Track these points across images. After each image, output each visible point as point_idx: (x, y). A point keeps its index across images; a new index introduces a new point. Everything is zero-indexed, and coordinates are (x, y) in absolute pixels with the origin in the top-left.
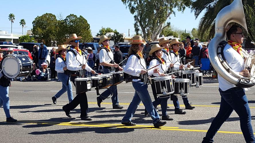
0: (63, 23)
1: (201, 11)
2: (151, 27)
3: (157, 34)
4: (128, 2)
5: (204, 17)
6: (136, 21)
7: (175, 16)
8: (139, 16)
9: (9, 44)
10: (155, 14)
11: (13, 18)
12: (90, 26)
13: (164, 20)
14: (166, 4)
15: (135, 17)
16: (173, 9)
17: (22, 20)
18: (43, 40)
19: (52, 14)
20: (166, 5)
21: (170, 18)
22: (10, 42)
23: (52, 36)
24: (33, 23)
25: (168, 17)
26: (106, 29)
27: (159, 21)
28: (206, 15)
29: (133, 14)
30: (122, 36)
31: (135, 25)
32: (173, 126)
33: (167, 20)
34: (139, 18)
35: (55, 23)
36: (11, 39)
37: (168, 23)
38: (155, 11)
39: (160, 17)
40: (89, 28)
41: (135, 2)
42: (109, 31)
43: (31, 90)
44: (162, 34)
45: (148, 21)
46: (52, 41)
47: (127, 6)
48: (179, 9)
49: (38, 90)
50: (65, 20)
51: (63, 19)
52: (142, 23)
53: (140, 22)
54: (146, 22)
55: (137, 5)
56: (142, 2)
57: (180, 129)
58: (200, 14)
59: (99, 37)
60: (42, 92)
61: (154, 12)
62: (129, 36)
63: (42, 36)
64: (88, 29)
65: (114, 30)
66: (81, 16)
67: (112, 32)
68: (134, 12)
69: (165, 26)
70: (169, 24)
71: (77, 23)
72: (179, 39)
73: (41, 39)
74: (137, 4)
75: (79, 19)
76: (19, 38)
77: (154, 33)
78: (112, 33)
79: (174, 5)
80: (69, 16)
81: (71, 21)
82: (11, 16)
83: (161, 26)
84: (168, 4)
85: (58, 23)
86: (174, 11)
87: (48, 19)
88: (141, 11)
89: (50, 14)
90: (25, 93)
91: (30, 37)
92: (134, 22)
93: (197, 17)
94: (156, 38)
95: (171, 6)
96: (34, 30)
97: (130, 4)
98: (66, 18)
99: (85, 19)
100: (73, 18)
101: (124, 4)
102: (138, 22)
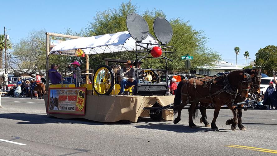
11: (238, 51)
17: (246, 53)
18: (265, 71)
19: (274, 46)
23: (273, 67)
24: (256, 55)
43: (254, 118)
46: (274, 72)
49: (260, 118)
60: (264, 119)
63: (264, 67)
76: (243, 68)
82: (237, 49)
87: (270, 51)
89: (273, 46)
90: (248, 120)
96: (257, 61)
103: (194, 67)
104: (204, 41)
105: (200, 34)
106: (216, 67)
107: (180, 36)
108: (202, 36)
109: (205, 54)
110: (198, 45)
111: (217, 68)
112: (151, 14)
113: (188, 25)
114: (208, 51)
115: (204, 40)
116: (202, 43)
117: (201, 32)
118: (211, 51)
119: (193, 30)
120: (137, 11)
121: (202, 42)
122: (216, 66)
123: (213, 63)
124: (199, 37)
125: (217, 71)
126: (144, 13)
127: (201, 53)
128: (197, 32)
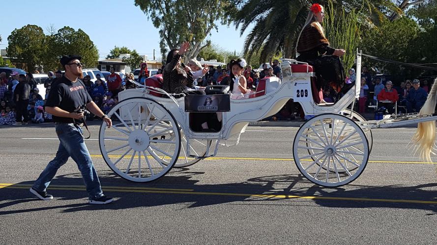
0: (54, 39)
1: (248, 24)
4: (150, 11)
5: (251, 33)
6: (162, 38)
7: (217, 31)
8: (166, 31)
10: (190, 29)
12: (93, 45)
14: (205, 14)
15: (161, 32)
16: (215, 22)
18: (24, 64)
20: (206, 17)
21: (211, 34)
23: (36, 59)
24: (8, 38)
25: (207, 32)
26: (120, 49)
27: (194, 39)
28: (255, 30)
29: (158, 27)
30: (142, 59)
31: (162, 43)
33: (206, 37)
34: (166, 33)
35: (41, 40)
37: (207, 41)
38: (189, 24)
39: (196, 33)
40: (92, 47)
41: (160, 10)
42: (124, 51)
44: (201, 57)
45: (180, 38)
46: (37, 66)
47: (150, 17)
48: (223, 21)
50: (56, 35)
51: (54, 34)
52: (171, 41)
53: (168, 40)
54: (176, 40)
55: (163, 15)
56: (171, 10)
57: (196, 192)
58: (247, 28)
59: (110, 61)
61: (187, 25)
62: (154, 59)
63: (23, 58)
64: (90, 49)
65: (132, 51)
66: (80, 30)
67: (129, 53)
68: (160, 24)
69: (203, 46)
70: (209, 43)
71: (74, 39)
72: (225, 64)
73: (20, 62)
74: (164, 13)
75: (77, 33)
77: (188, 56)
78: (128, 55)
79: (215, 16)
80: (62, 29)
81: (65, 37)
83: (199, 46)
84: (207, 15)
86: (216, 25)
87: (30, 34)
88: (169, 23)
89: (34, 26)
91: (4, 59)
92: (160, 40)
93: (242, 33)
95: (211, 17)
96: (10, 49)
97: (154, 14)
98: (59, 31)
99: (85, 34)
100: (69, 33)
101: (145, 13)
102: (165, 39)
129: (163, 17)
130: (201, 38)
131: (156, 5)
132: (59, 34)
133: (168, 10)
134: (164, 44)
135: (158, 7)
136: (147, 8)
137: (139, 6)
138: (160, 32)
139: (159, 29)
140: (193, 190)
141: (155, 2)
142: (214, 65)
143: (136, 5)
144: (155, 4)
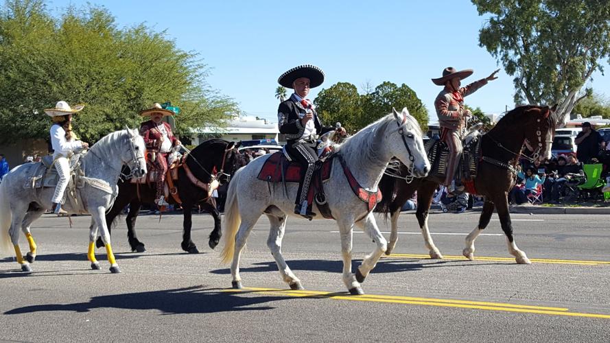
0: (371, 99)
2: (550, 99)
3: (564, 114)
6: (518, 89)
7: (603, 75)
8: (524, 79)
9: (271, 144)
10: (560, 73)
11: (283, 94)
12: (421, 104)
13: (578, 85)
14: (583, 50)
15: (516, 80)
16: (598, 61)
19: (349, 84)
20: (582, 54)
21: (592, 79)
22: (272, 140)
23: (348, 126)
24: (314, 102)
25: (586, 77)
27: (566, 87)
30: (489, 120)
31: (517, 96)
32: (557, 307)
33: (585, 84)
34: (524, 82)
35: (355, 101)
36: (275, 134)
37: (587, 89)
38: (558, 67)
39: (569, 79)
40: (420, 107)
41: (516, 50)
43: (296, 231)
44: (577, 113)
45: (545, 87)
47: (500, 60)
50: (374, 93)
51: (370, 93)
52: (531, 92)
53: (527, 91)
54: (539, 90)
55: (519, 56)
56: (531, 49)
57: (571, 312)
60: (315, 233)
61: (556, 69)
64: (417, 109)
65: (474, 109)
66: (404, 85)
68: (515, 70)
69: (580, 96)
70: (589, 92)
71: (396, 98)
74: (521, 54)
75: (400, 90)
79: (599, 53)
80: (381, 86)
81: (384, 96)
82: (280, 91)
83: (573, 97)
84: (586, 51)
85: (361, 100)
86: (601, 65)
87: (341, 94)
88: (528, 67)
89: (345, 84)
92: (514, 91)
94: (561, 121)
95: (593, 54)
97: (506, 55)
98: (376, 89)
99: (411, 90)
100: (389, 90)
101: (493, 55)
102: (522, 90)
103: (183, 130)
104: (201, 75)
105: (192, 60)
106: (228, 128)
107: (149, 64)
108: (197, 63)
109: (204, 101)
110: (189, 83)
111: (231, 132)
112: (81, 15)
113: (166, 38)
114: (212, 95)
115: (201, 71)
116: (198, 78)
117: (192, 53)
118: (218, 95)
119: (176, 50)
120: (47, 7)
121: (198, 76)
122: (231, 126)
123: (222, 121)
124: (191, 66)
125: (236, 139)
126: (65, 12)
127: (197, 100)
128: (186, 55)
129: (519, 60)
130: (577, 86)
131: (509, 43)
132: (377, 93)
133: (527, 49)
134: (521, 97)
135: (513, 45)
136: (496, 49)
137: (485, 46)
138: (514, 81)
139: (513, 77)
140: (567, 309)
141: (507, 39)
142: (598, 124)
143: (480, 45)
144: (507, 42)
